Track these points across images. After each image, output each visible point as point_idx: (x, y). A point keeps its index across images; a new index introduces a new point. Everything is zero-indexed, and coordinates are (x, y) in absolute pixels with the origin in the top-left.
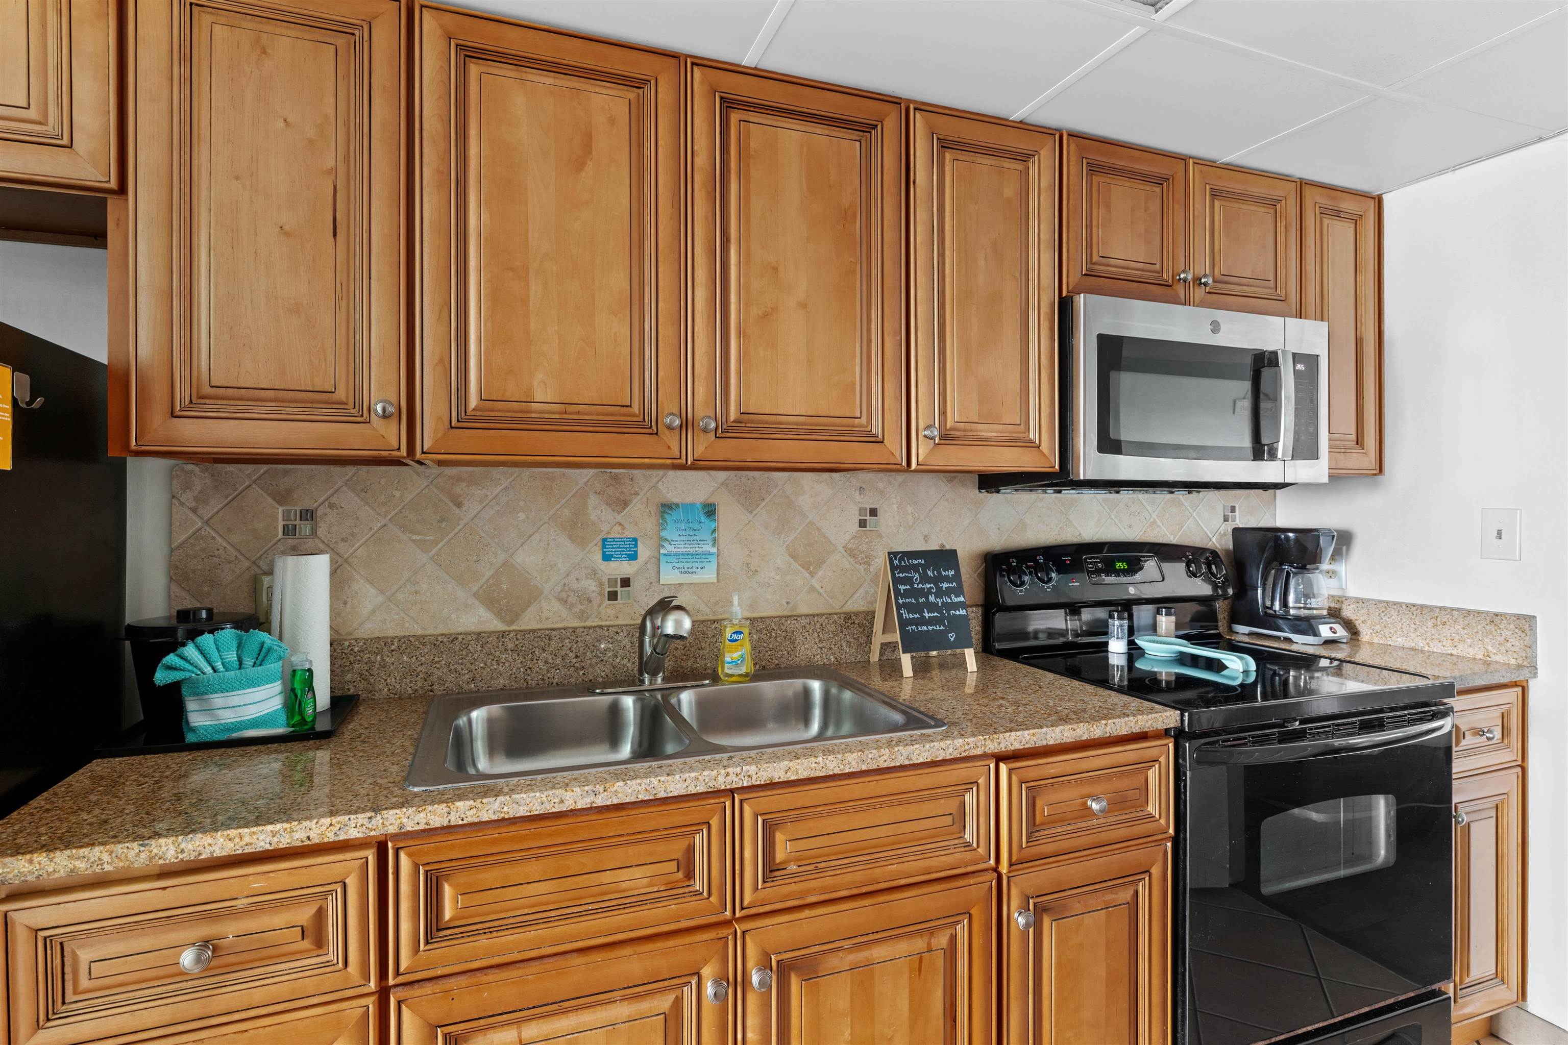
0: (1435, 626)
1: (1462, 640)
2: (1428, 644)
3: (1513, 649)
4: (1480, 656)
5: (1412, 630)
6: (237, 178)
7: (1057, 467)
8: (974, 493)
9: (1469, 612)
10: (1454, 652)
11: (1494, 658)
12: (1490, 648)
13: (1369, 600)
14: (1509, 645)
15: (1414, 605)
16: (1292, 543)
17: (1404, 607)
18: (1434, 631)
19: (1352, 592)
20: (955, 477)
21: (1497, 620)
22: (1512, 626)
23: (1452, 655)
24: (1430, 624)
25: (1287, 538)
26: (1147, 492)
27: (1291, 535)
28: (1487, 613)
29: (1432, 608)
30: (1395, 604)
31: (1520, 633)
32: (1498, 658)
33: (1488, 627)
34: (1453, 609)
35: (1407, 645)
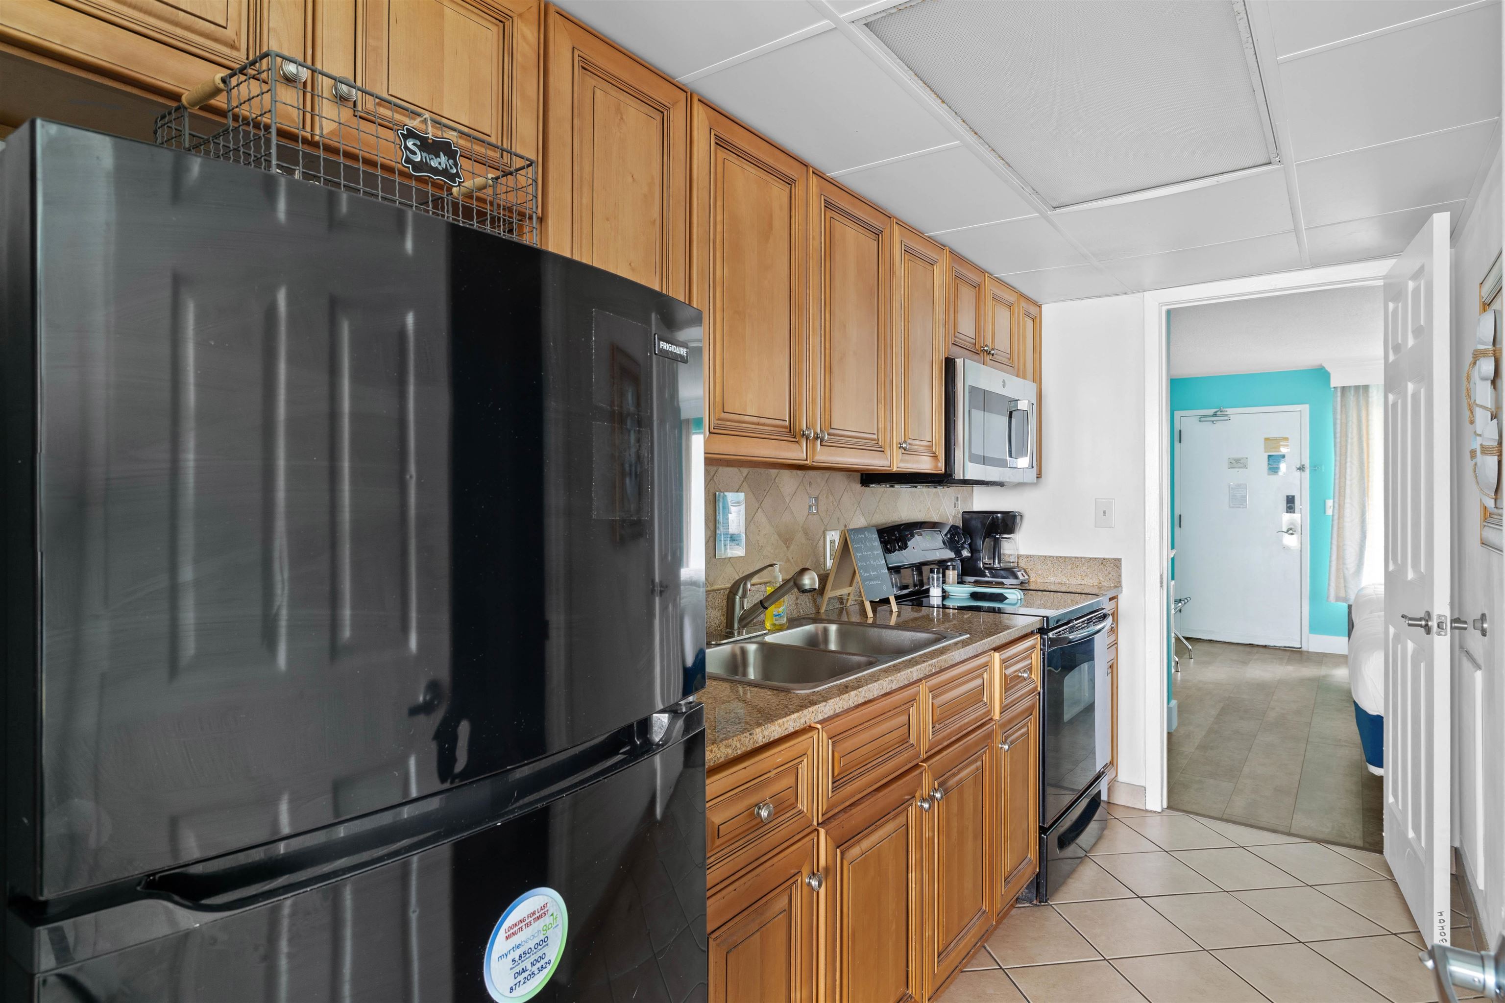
0: (1072, 568)
1: (1087, 576)
2: (1068, 579)
3: (1113, 578)
4: (1096, 584)
5: (1060, 572)
6: (608, 219)
7: (943, 470)
8: (858, 487)
9: (1090, 559)
10: (1082, 583)
11: (1103, 584)
12: (1101, 578)
13: (1034, 556)
14: (1111, 575)
15: (1061, 557)
16: (1000, 521)
17: (1055, 558)
18: (1072, 571)
19: (1022, 552)
20: (851, 475)
21: (1105, 562)
22: (1112, 565)
23: (1081, 585)
24: (1069, 567)
25: (997, 517)
26: (928, 487)
27: (999, 515)
28: (1100, 559)
29: (1070, 558)
30: (1050, 557)
31: (1116, 568)
32: (1105, 584)
33: (1100, 567)
34: (1082, 558)
35: (1056, 582)
